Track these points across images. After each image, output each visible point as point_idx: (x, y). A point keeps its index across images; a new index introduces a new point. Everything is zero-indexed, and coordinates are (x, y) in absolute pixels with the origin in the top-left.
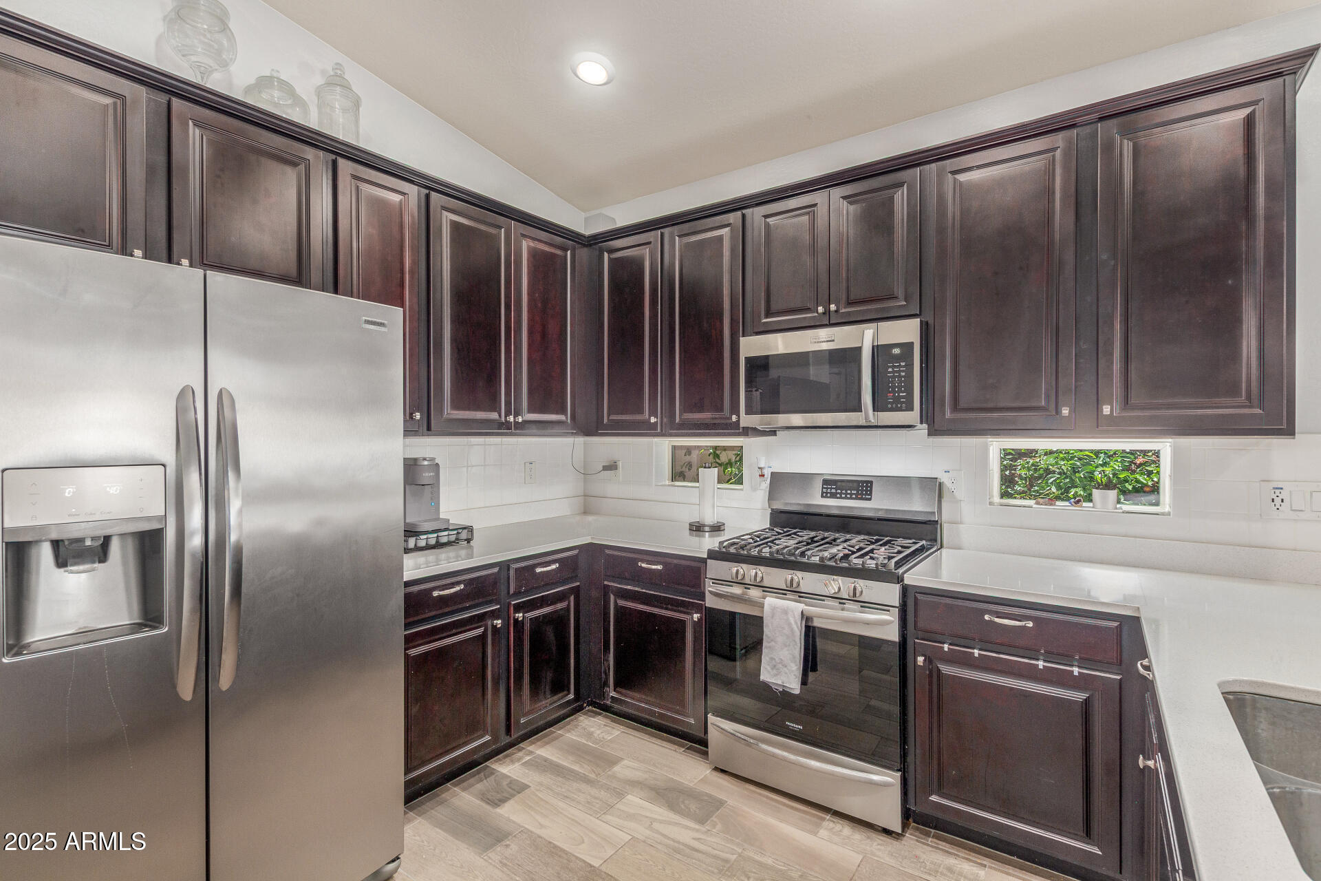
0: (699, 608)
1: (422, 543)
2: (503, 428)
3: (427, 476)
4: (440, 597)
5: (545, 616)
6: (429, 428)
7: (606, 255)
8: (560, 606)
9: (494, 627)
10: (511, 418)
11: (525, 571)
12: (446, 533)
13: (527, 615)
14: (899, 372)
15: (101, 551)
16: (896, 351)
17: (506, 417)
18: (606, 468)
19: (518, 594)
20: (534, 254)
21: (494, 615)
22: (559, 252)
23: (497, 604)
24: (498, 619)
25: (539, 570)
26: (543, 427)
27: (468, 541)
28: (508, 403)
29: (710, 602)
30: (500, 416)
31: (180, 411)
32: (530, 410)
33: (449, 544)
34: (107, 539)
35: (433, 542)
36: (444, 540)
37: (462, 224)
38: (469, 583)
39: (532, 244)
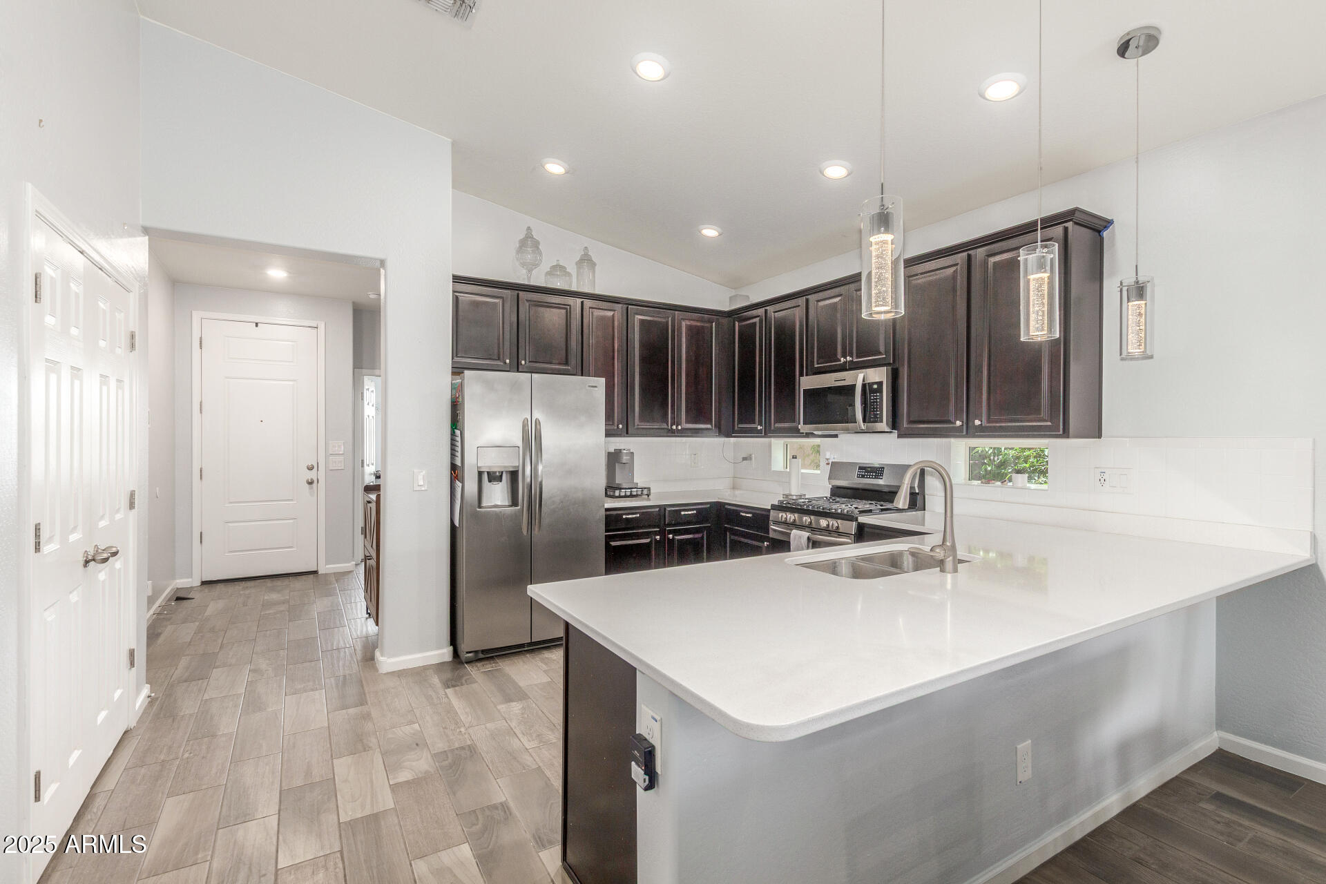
0: (768, 539)
1: (623, 494)
2: (671, 433)
3: (625, 459)
4: (627, 519)
5: (687, 539)
6: (627, 433)
7: (737, 323)
8: (697, 536)
9: (656, 539)
10: (674, 427)
11: (676, 511)
12: (635, 490)
13: (676, 537)
14: (876, 399)
15: (500, 479)
16: (875, 386)
17: (671, 426)
18: (744, 459)
19: (669, 525)
20: (689, 328)
21: (656, 533)
22: (707, 325)
23: (658, 528)
24: (658, 535)
25: (683, 513)
26: (696, 433)
27: (648, 495)
28: (673, 418)
29: (771, 535)
30: (668, 425)
31: (524, 426)
32: (687, 422)
33: (636, 496)
34: (502, 472)
35: (628, 494)
36: (635, 493)
37: (646, 320)
38: (642, 514)
39: (688, 323)
